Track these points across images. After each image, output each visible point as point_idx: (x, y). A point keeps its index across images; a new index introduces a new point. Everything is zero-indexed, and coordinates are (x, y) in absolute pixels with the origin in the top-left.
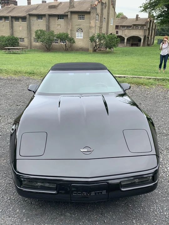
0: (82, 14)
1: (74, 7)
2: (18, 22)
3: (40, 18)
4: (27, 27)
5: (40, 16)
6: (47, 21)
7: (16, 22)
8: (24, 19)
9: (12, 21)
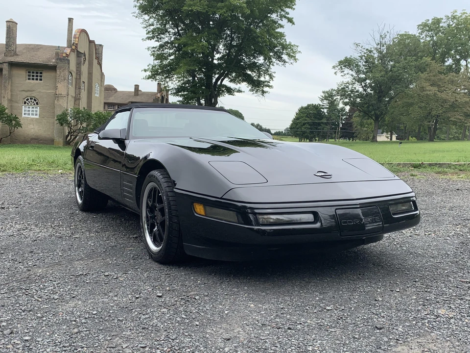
0: (36, 69)
1: (16, 54)
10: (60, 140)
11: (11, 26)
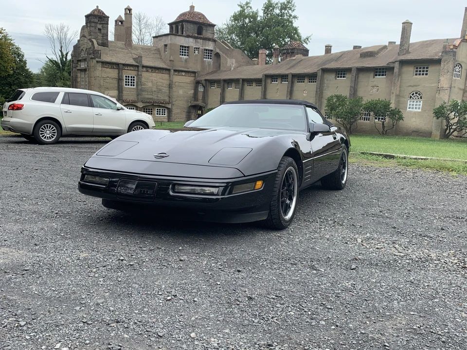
0: (423, 65)
1: (408, 52)
2: (303, 83)
3: (341, 74)
4: (316, 92)
5: (341, 72)
6: (354, 79)
7: (299, 83)
8: (312, 77)
9: (292, 83)
10: (437, 133)
11: (406, 27)
